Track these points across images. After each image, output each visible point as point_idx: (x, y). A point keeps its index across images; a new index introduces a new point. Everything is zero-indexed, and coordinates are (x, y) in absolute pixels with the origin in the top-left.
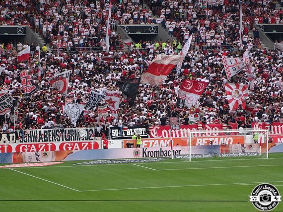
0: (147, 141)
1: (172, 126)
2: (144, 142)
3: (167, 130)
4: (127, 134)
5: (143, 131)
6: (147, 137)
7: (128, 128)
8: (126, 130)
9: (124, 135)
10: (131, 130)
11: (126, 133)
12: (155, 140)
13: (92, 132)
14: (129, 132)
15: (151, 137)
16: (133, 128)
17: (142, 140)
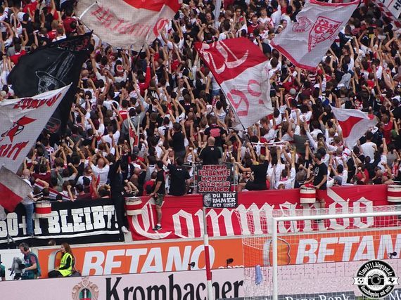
0: (121, 253)
1: (207, 197)
2: (112, 254)
3: (192, 210)
4: (51, 230)
5: (105, 217)
6: (120, 238)
7: (53, 209)
8: (44, 216)
9: (38, 230)
10: (64, 213)
11: (44, 224)
12: (149, 247)
14: (57, 223)
15: (136, 236)
16: (69, 206)
17: (105, 250)
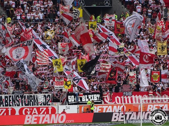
0: (101, 107)
1: (124, 93)
2: (99, 107)
3: (120, 96)
5: (97, 97)
6: (101, 103)
7: (83, 95)
8: (81, 97)
9: (79, 100)
10: (86, 96)
11: (81, 99)
12: (109, 105)
13: (50, 98)
14: (84, 99)
15: (105, 103)
16: (88, 94)
17: (97, 106)
